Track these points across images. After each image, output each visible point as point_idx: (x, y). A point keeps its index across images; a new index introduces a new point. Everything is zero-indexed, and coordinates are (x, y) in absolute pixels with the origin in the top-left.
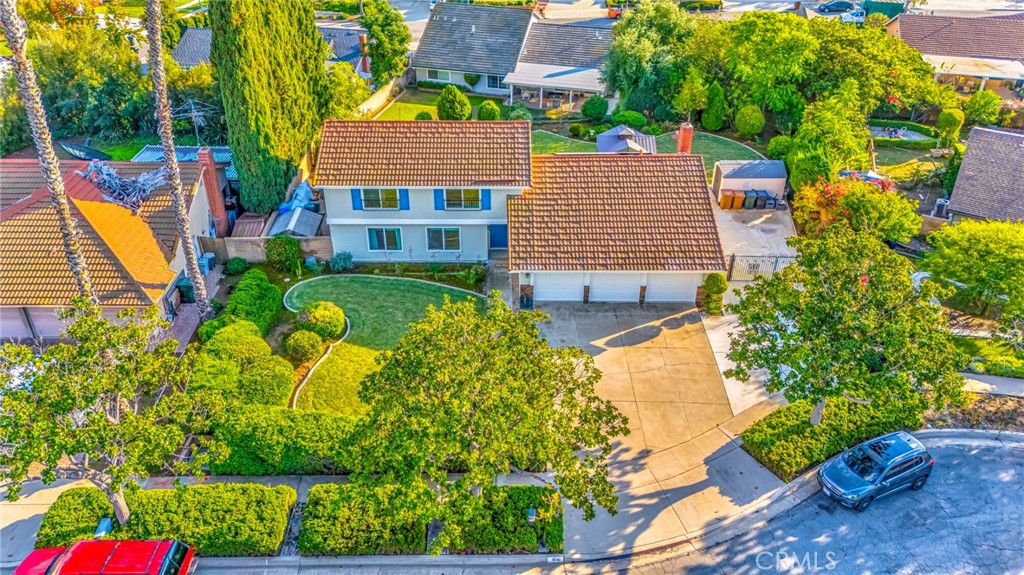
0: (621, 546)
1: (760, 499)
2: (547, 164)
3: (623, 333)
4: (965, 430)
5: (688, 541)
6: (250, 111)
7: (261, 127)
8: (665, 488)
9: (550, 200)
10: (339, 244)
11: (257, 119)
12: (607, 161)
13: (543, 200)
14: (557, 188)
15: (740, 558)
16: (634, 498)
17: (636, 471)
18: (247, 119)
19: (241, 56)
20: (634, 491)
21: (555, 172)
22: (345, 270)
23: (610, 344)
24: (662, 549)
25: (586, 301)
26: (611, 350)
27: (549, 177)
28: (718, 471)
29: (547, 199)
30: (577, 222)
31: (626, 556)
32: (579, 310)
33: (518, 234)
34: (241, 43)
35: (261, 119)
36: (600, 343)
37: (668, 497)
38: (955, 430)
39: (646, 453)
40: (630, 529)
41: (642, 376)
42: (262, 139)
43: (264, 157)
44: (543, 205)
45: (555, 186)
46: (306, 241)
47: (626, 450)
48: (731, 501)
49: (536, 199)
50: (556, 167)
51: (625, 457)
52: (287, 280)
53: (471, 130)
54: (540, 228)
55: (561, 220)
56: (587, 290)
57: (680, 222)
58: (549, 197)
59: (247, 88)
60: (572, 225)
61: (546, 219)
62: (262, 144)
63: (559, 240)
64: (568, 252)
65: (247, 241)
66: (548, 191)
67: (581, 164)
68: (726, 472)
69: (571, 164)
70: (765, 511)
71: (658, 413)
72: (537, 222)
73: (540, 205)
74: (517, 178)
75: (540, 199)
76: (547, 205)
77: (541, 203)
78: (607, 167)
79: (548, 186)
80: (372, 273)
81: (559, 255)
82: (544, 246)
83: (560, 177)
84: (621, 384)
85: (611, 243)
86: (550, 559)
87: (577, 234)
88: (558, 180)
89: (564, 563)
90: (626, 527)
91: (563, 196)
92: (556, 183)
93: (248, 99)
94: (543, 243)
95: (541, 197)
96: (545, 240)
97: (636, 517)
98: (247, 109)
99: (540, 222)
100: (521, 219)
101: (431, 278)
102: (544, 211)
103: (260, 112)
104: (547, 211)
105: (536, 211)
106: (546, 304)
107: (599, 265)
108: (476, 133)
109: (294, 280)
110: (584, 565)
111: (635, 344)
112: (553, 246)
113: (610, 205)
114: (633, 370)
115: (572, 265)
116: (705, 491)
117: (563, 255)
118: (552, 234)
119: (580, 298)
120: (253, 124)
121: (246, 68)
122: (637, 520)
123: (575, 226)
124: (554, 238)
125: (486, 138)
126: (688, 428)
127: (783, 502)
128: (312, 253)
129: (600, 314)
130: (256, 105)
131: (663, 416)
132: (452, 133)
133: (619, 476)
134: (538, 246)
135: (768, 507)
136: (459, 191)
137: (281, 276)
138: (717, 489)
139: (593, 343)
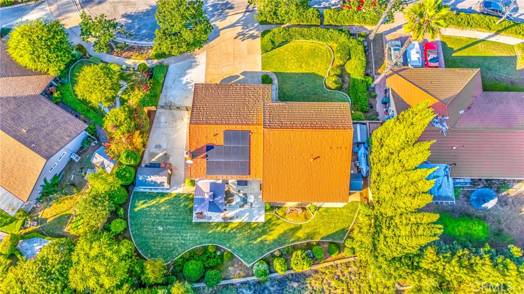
0: (246, 15)
8: (232, 28)
15: (220, 11)
17: (240, 33)
20: (241, 27)
21: (252, 119)
23: (238, 77)
24: (236, 14)
26: (238, 74)
27: (255, 117)
31: (246, 12)
36: (242, 77)
37: (233, 26)
39: (236, 38)
40: (243, 18)
44: (258, 106)
47: (240, 39)
51: (241, 37)
54: (260, 98)
55: (252, 101)
61: (257, 101)
63: (253, 94)
64: (250, 90)
66: (256, 111)
67: (241, 122)
78: (230, 121)
81: (253, 89)
82: (258, 92)
84: (237, 60)
85: (234, 92)
87: (246, 96)
88: (251, 116)
91: (250, 109)
95: (258, 109)
97: (241, 21)
104: (257, 104)
111: (230, 76)
112: (255, 92)
113: (232, 106)
114: (233, 66)
116: (222, 27)
118: (255, 96)
126: (221, 46)
131: (227, 49)
139: (244, 78)
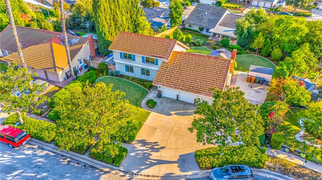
0: (137, 171)
1: (189, 172)
2: (179, 55)
3: (182, 111)
4: (281, 175)
5: (157, 177)
6: (100, 25)
7: (103, 31)
8: (161, 159)
9: (175, 65)
10: (118, 68)
11: (102, 28)
12: (199, 57)
13: (173, 65)
14: (179, 62)
16: (150, 159)
17: (156, 152)
18: (99, 27)
19: (99, 9)
20: (151, 157)
21: (180, 57)
22: (116, 76)
23: (175, 114)
25: (177, 99)
26: (175, 115)
27: (178, 59)
28: (182, 160)
29: (174, 65)
30: (179, 74)
32: (174, 102)
33: (160, 74)
34: (99, 6)
35: (103, 28)
36: (172, 113)
37: (160, 162)
38: (277, 173)
39: (163, 148)
41: (179, 125)
42: (103, 34)
43: (104, 39)
44: (172, 67)
45: (178, 61)
46: (109, 65)
47: (158, 145)
48: (179, 170)
49: (171, 65)
50: (181, 56)
51: (156, 147)
52: (101, 75)
53: (159, 40)
54: (167, 74)
55: (175, 72)
56: (178, 96)
57: (213, 80)
58: (175, 64)
59: (100, 18)
60: (177, 74)
61: (171, 71)
62: (103, 35)
63: (171, 78)
64: (172, 82)
65: (95, 62)
66: (176, 63)
67: (190, 56)
68: (184, 161)
69: (187, 56)
70: (188, 176)
71: (176, 137)
72: (167, 72)
73: (171, 67)
74: (165, 57)
75: (172, 65)
76: (173, 67)
77: (172, 66)
78: (198, 59)
79: (176, 61)
80: (123, 78)
81: (169, 83)
82: (166, 79)
83: (181, 59)
84: (170, 126)
85: (187, 82)
86: (114, 168)
87: (178, 78)
88: (180, 60)
89: (118, 170)
90: (142, 166)
91: (179, 65)
92: (179, 61)
93: (100, 22)
94: (166, 78)
95: (173, 64)
96: (167, 77)
98: (99, 25)
99: (168, 72)
100: (163, 70)
101: (138, 83)
102: (171, 69)
103: (103, 26)
104: (172, 69)
105: (169, 68)
106: (165, 98)
107: (180, 88)
108: (159, 41)
109: (103, 75)
110: (123, 172)
111: (183, 116)
112: (169, 80)
113: (193, 71)
114: (177, 123)
115: (172, 86)
116: (174, 164)
117: (170, 83)
118: (170, 76)
119: (175, 98)
120: (101, 29)
121: (100, 13)
122: (146, 165)
123: (179, 75)
124: (170, 77)
125: (162, 43)
126: (182, 145)
127: (197, 176)
128: (111, 69)
129: (179, 104)
130: (102, 24)
131: (177, 139)
132: (153, 40)
133: (150, 152)
134: (164, 79)
135: (190, 175)
136: (149, 58)
137: (100, 74)
138: (178, 165)
139: (171, 112)
